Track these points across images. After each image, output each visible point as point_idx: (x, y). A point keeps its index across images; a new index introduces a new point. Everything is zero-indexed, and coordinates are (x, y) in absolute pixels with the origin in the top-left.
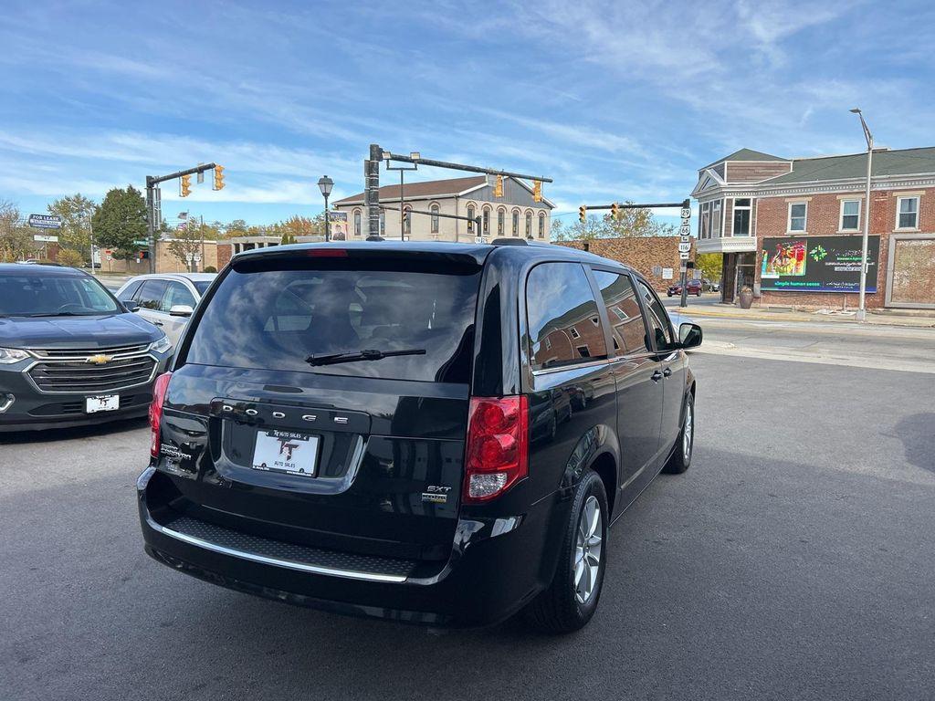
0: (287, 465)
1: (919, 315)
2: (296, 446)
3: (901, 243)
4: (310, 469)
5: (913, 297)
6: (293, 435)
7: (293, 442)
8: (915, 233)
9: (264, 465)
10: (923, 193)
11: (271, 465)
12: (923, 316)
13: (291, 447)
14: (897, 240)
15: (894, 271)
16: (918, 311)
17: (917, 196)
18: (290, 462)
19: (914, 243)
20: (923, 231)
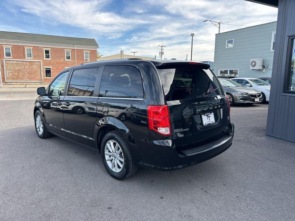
0: (210, 122)
1: (16, 84)
2: (210, 116)
3: (7, 62)
4: (214, 121)
5: (13, 79)
6: (209, 114)
7: (209, 115)
8: (11, 59)
9: (206, 124)
10: (12, 46)
11: (207, 123)
12: (17, 84)
13: (209, 117)
14: (6, 61)
15: (6, 71)
16: (16, 83)
17: (10, 47)
18: (210, 121)
19: (11, 62)
20: (14, 58)
